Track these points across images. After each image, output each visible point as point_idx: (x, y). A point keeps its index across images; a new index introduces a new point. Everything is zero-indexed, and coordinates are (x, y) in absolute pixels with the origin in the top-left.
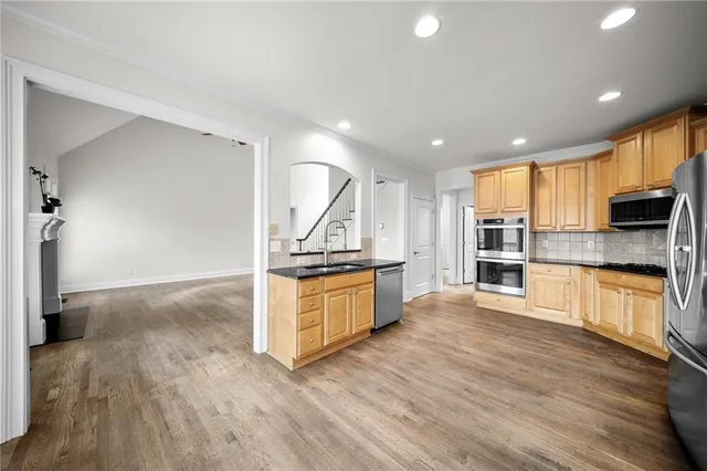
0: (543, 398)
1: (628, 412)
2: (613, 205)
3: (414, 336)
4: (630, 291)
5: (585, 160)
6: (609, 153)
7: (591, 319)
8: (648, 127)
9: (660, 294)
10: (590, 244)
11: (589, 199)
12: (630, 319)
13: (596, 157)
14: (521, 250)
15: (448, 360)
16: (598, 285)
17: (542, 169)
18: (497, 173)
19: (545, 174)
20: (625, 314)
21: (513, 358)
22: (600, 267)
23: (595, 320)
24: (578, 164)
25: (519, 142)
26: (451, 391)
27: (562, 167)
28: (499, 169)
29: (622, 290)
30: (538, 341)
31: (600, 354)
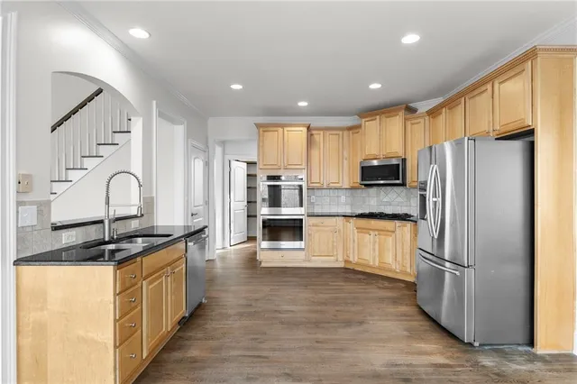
0: (365, 326)
1: (405, 315)
2: (362, 168)
3: (230, 312)
4: (377, 233)
5: (342, 129)
6: (359, 127)
7: (351, 259)
8: (383, 113)
9: (393, 232)
10: (343, 199)
11: (345, 162)
12: (377, 253)
13: (350, 129)
14: (301, 205)
15: (282, 323)
16: (356, 231)
17: (314, 132)
18: (280, 130)
19: (315, 136)
20: (374, 250)
21: (325, 304)
22: (356, 216)
23: (354, 258)
24: (337, 132)
25: (303, 104)
26: (308, 348)
27: (328, 133)
28: (283, 126)
29: (371, 232)
30: (328, 285)
31: (367, 284)
